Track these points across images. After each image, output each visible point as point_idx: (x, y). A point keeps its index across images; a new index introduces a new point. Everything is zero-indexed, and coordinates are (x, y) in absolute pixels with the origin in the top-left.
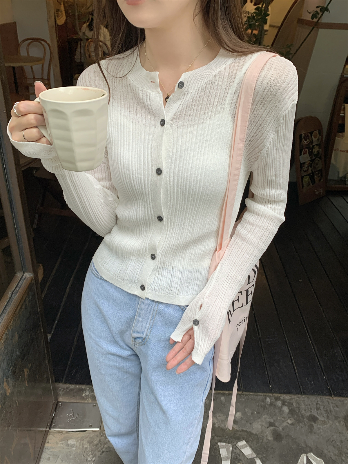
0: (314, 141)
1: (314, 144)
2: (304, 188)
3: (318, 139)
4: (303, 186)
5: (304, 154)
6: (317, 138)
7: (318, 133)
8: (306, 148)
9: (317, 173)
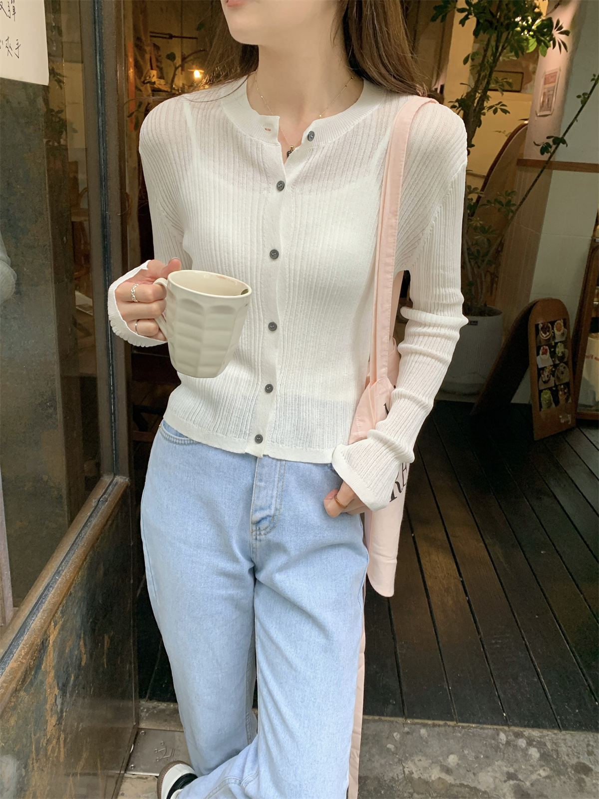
0: (556, 336)
1: (556, 341)
2: (542, 410)
3: (563, 334)
4: (541, 407)
5: (543, 354)
6: (562, 331)
7: (562, 324)
8: (546, 345)
9: (562, 386)
